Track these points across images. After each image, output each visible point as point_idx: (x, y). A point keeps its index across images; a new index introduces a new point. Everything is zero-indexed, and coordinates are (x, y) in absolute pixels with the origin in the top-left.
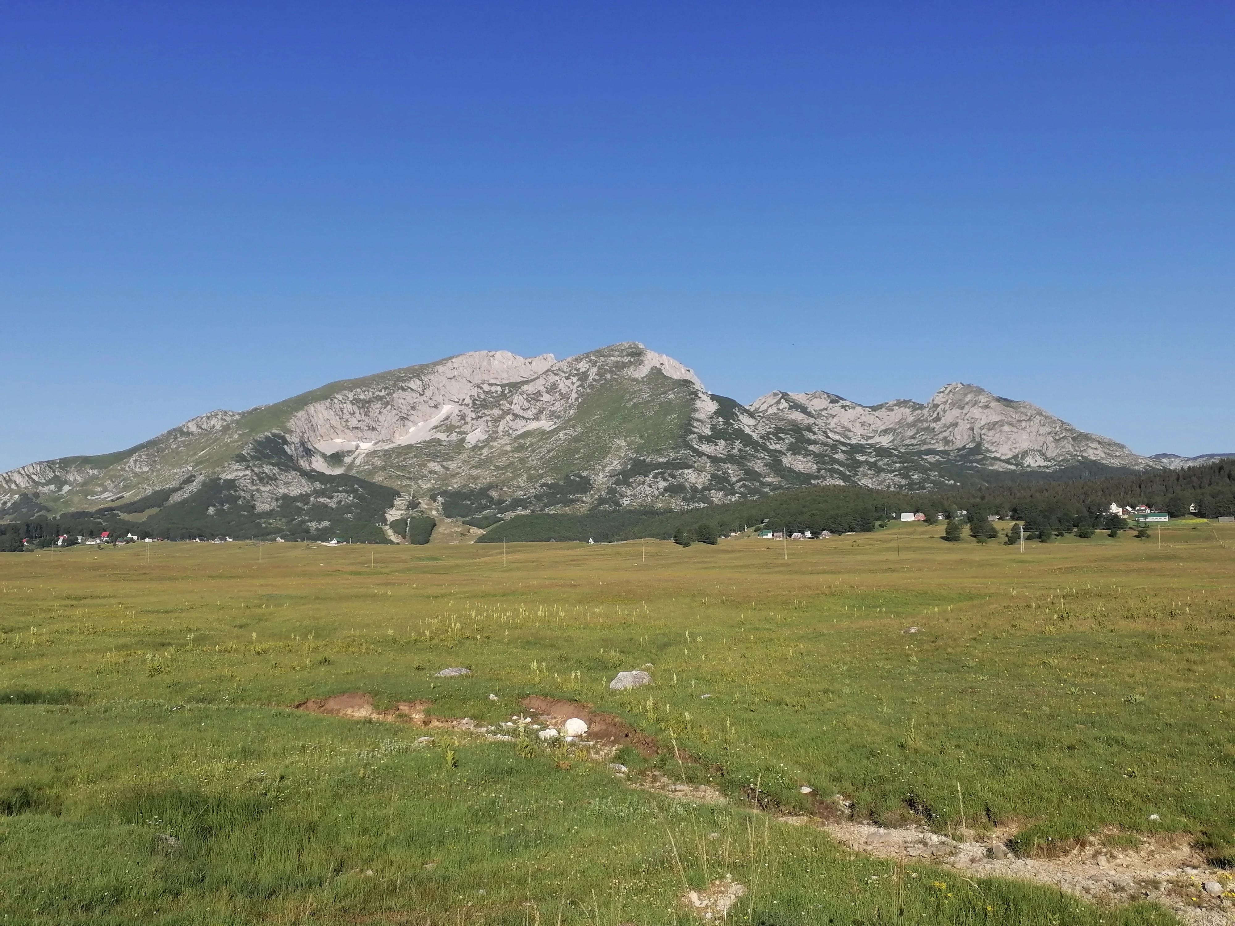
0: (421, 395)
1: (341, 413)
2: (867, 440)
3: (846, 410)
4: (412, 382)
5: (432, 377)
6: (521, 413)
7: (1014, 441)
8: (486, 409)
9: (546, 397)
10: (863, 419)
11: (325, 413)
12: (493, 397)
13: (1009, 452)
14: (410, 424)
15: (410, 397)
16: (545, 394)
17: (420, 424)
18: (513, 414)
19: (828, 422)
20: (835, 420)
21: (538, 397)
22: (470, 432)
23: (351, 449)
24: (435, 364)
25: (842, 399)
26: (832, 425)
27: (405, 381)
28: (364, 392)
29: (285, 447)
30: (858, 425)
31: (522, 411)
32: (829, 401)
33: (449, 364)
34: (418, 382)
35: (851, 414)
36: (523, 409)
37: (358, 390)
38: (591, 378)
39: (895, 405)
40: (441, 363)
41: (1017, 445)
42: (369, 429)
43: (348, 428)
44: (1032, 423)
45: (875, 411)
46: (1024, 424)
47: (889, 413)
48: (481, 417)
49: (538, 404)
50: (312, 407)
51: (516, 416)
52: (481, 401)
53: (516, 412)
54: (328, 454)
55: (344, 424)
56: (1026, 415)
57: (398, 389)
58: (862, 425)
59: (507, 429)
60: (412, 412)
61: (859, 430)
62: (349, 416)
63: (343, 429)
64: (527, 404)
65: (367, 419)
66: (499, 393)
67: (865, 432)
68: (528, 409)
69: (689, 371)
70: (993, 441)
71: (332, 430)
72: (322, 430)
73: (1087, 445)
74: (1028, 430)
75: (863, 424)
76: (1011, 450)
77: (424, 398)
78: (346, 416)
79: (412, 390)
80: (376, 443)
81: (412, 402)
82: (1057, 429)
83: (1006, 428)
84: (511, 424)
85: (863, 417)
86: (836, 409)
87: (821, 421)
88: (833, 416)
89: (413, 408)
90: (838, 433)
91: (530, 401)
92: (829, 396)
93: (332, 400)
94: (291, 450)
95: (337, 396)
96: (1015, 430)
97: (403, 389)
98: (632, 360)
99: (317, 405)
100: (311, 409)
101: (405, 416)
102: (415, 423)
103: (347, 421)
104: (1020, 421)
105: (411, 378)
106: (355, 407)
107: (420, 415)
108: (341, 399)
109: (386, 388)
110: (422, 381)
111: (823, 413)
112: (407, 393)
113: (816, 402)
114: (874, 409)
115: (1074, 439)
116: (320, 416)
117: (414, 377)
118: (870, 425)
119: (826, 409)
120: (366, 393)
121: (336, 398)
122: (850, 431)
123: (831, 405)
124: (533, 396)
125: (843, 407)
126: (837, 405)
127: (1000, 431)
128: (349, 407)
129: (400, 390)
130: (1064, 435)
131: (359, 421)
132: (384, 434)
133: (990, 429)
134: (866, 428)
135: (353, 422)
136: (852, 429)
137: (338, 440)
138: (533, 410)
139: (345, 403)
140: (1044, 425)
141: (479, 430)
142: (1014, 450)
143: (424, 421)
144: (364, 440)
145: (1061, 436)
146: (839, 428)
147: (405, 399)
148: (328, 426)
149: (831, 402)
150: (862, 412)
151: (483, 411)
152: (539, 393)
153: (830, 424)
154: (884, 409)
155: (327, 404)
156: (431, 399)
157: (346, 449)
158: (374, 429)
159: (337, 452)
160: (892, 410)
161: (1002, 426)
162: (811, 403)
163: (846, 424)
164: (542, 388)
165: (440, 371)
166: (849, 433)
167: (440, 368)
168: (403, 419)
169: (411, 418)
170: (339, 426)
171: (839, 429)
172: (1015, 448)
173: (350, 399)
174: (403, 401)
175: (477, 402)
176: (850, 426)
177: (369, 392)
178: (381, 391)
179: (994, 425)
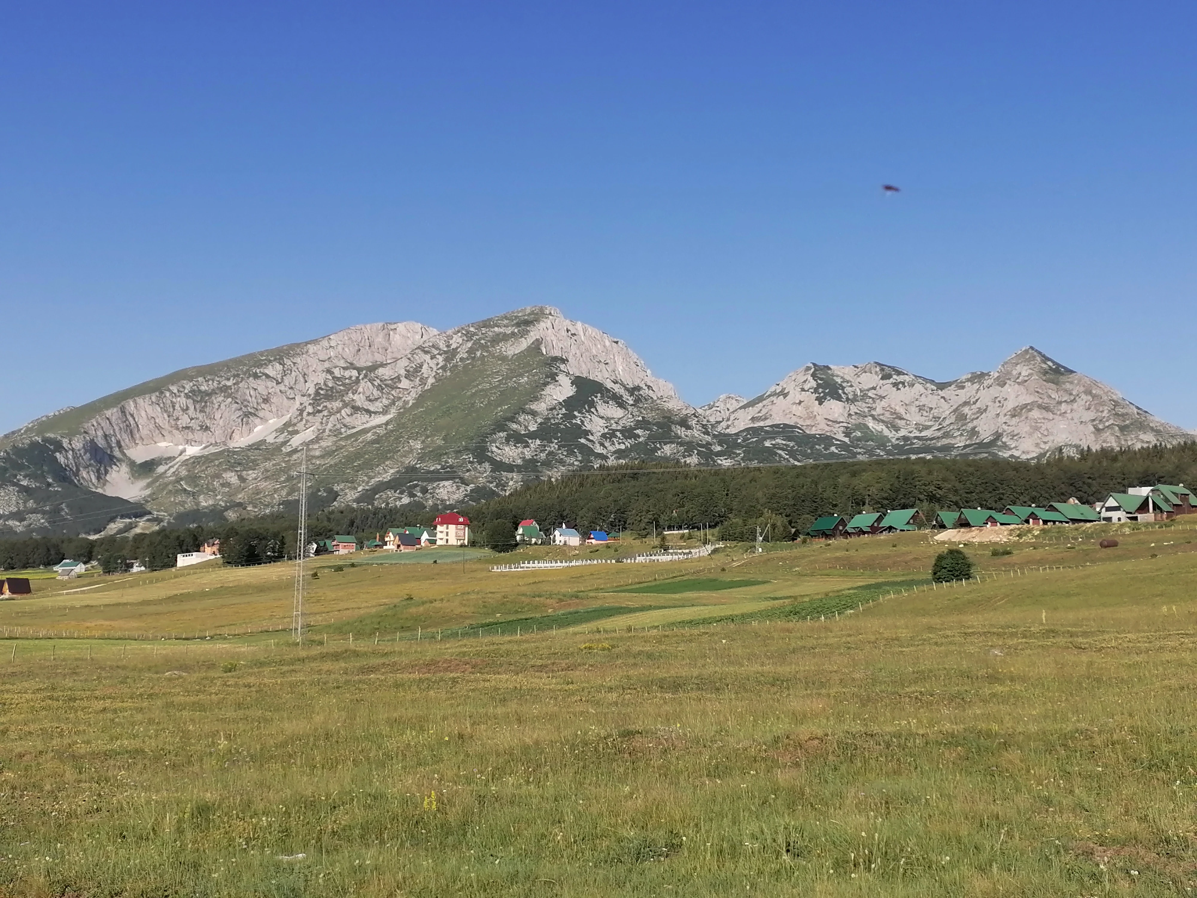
0: (278, 383)
1: (171, 410)
2: (921, 431)
3: (898, 389)
4: (270, 367)
5: (298, 360)
6: (367, 405)
7: (1046, 433)
8: (329, 400)
9: (405, 383)
10: (923, 401)
11: (149, 409)
12: (344, 385)
13: (1034, 449)
14: (257, 421)
15: (262, 386)
16: (403, 379)
17: (271, 421)
18: (353, 407)
19: (874, 406)
20: (884, 403)
21: (395, 383)
22: (303, 431)
23: (172, 456)
24: (307, 343)
25: (899, 373)
26: (879, 411)
27: (262, 365)
28: (207, 381)
29: (58, 455)
30: (913, 409)
31: (367, 403)
32: (880, 376)
33: (325, 343)
34: (279, 367)
35: (906, 394)
36: (370, 400)
37: (199, 379)
38: (458, 357)
39: (968, 380)
40: (315, 342)
41: (1050, 438)
42: (202, 428)
43: (178, 429)
44: (1075, 405)
45: (942, 390)
46: (1064, 407)
47: (959, 392)
48: (320, 411)
49: (393, 392)
50: (131, 403)
51: (356, 409)
52: (327, 390)
53: (359, 404)
54: (139, 461)
55: (173, 423)
56: (1071, 394)
57: (250, 376)
58: (920, 410)
59: (338, 426)
60: (263, 406)
61: (915, 417)
62: (181, 413)
63: (170, 429)
64: (376, 393)
65: (200, 416)
66: (353, 378)
67: (922, 420)
68: (376, 399)
69: (617, 342)
70: (1015, 433)
71: (157, 431)
72: (144, 432)
73: (1137, 437)
74: (1069, 416)
75: (921, 408)
76: (1037, 445)
77: (282, 387)
78: (178, 412)
79: (268, 376)
80: (205, 448)
81: (265, 393)
82: (1105, 414)
83: (1036, 414)
84: (348, 420)
85: (923, 398)
86: (887, 387)
87: (864, 405)
88: (882, 398)
89: (266, 401)
90: (883, 421)
91: (383, 389)
92: (882, 370)
93: (161, 393)
94: (67, 459)
95: (171, 388)
96: (1050, 416)
97: (256, 376)
98: (516, 331)
99: (140, 401)
100: (130, 406)
101: (252, 411)
102: (264, 420)
103: (178, 419)
104: (1060, 403)
105: (270, 361)
106: (190, 402)
107: (274, 410)
108: (175, 391)
109: (235, 376)
110: (283, 365)
111: (870, 394)
112: (259, 381)
113: (864, 377)
114: (942, 386)
115: (1122, 429)
116: (143, 414)
117: (275, 360)
118: (931, 409)
119: (874, 388)
120: (210, 382)
121: (169, 390)
122: (901, 419)
123: (882, 382)
124: (390, 382)
125: (895, 385)
126: (887, 381)
127: (1027, 418)
128: (182, 401)
129: (251, 379)
130: (1111, 422)
131: (192, 419)
132: (218, 434)
133: (1013, 416)
134: (925, 414)
135: (184, 420)
136: (904, 416)
137: (163, 444)
138: (384, 400)
139: (179, 396)
140: (1089, 409)
141: (312, 429)
142: (1043, 446)
143: (278, 417)
144: (193, 443)
145: (1107, 424)
146: (887, 414)
147: (255, 389)
148: (152, 426)
149: (882, 379)
150: (923, 390)
151: (325, 404)
152: (398, 378)
153: (875, 409)
154: (953, 386)
155: (154, 399)
156: (291, 388)
157: (166, 456)
158: (207, 428)
159: (153, 459)
160: (963, 387)
161: (1030, 410)
162: (859, 380)
163: (897, 408)
164: (403, 372)
165: (311, 352)
166: (899, 422)
167: (312, 348)
168: (247, 415)
169: (261, 414)
170: (167, 426)
171: (887, 416)
172: (1045, 443)
173: (186, 391)
174: (252, 392)
175: (322, 392)
176: (901, 410)
177: (213, 381)
178: (229, 379)
179: (1022, 410)
